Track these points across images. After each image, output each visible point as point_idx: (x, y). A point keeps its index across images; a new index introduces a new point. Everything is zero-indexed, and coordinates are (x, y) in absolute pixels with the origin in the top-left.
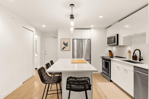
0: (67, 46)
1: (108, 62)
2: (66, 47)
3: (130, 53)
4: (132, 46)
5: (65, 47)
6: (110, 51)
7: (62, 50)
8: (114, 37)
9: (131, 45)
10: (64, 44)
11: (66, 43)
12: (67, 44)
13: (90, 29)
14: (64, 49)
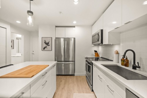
0: (48, 45)
1: (90, 65)
2: (48, 47)
3: (118, 54)
4: (121, 44)
5: (46, 47)
6: (96, 51)
7: (43, 50)
8: (98, 34)
9: (119, 44)
10: (45, 43)
11: (47, 42)
12: (48, 43)
13: (74, 27)
14: (46, 49)
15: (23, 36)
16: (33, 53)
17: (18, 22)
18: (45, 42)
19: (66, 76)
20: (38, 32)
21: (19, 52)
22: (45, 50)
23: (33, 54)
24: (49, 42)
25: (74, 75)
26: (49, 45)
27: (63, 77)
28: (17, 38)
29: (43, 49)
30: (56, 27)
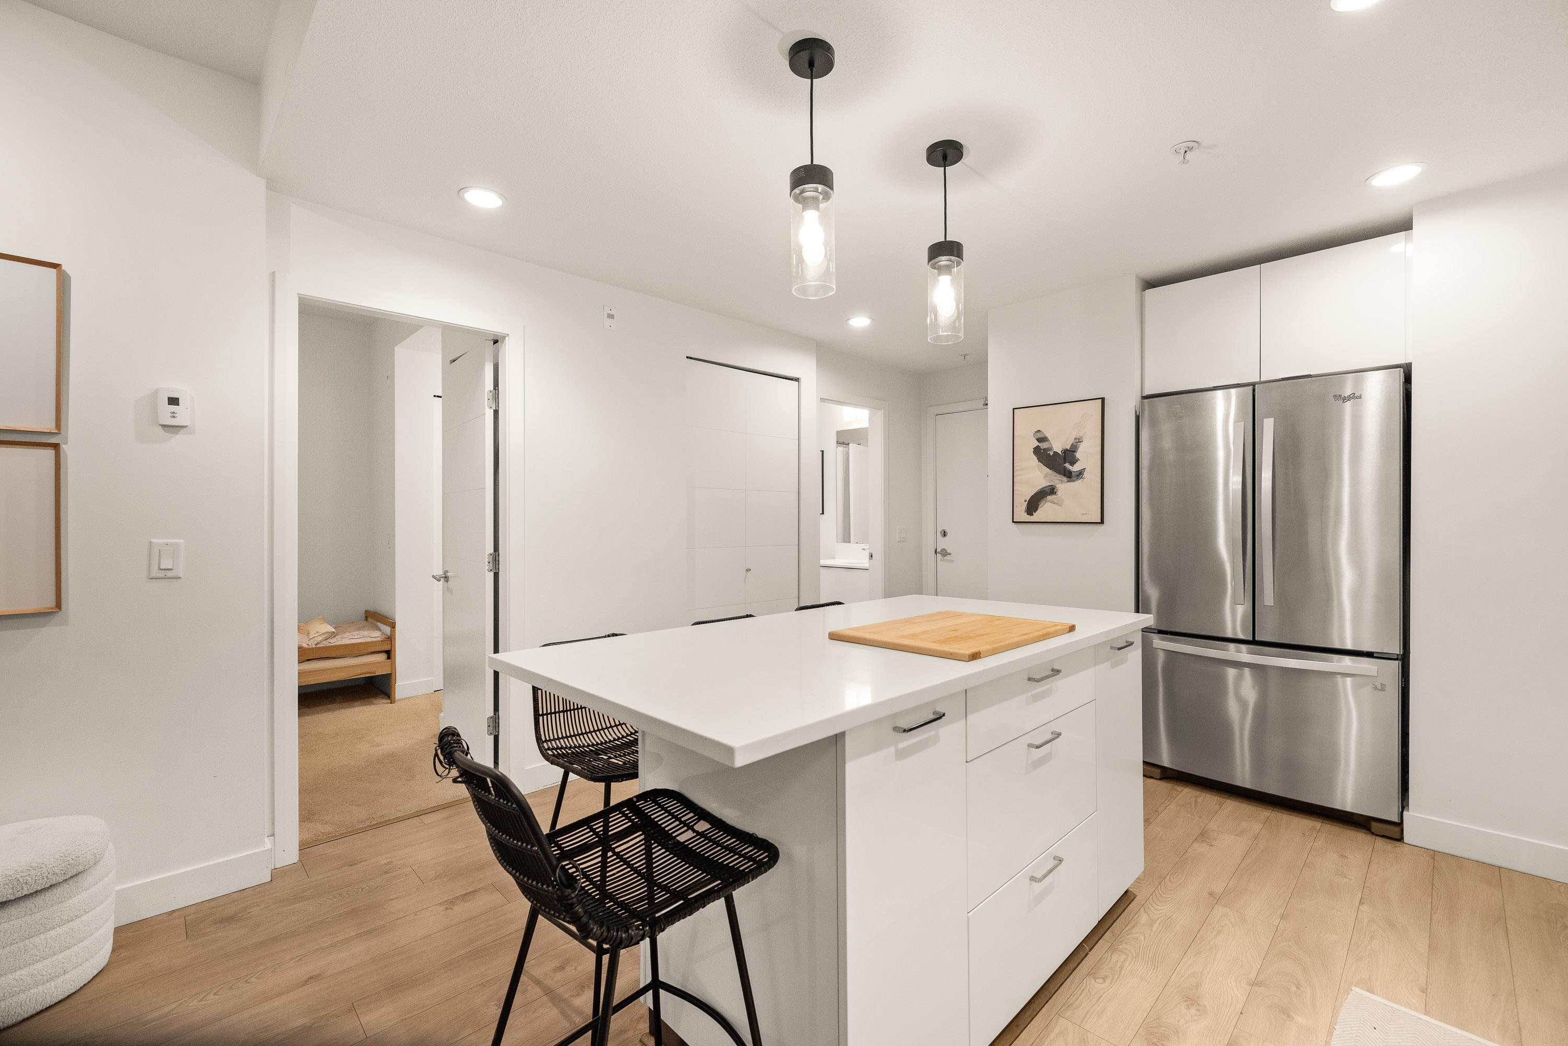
0: (1069, 475)
2: (1064, 487)
5: (1052, 491)
7: (1022, 515)
10: (1044, 455)
11: (1058, 446)
12: (1069, 455)
13: (1404, 225)
14: (1046, 511)
15: (880, 414)
16: (943, 543)
17: (860, 322)
18: (1037, 451)
19: (1265, 813)
20: (983, 363)
21: (846, 539)
22: (1039, 515)
23: (945, 553)
24: (1079, 441)
25: (1400, 824)
26: (1075, 468)
27: (1231, 805)
28: (839, 433)
29: (1021, 507)
30: (1151, 284)
